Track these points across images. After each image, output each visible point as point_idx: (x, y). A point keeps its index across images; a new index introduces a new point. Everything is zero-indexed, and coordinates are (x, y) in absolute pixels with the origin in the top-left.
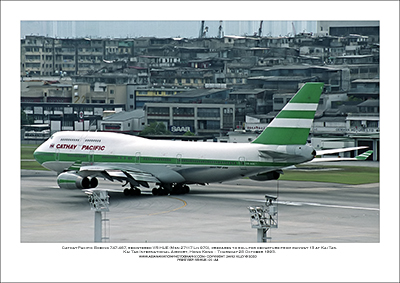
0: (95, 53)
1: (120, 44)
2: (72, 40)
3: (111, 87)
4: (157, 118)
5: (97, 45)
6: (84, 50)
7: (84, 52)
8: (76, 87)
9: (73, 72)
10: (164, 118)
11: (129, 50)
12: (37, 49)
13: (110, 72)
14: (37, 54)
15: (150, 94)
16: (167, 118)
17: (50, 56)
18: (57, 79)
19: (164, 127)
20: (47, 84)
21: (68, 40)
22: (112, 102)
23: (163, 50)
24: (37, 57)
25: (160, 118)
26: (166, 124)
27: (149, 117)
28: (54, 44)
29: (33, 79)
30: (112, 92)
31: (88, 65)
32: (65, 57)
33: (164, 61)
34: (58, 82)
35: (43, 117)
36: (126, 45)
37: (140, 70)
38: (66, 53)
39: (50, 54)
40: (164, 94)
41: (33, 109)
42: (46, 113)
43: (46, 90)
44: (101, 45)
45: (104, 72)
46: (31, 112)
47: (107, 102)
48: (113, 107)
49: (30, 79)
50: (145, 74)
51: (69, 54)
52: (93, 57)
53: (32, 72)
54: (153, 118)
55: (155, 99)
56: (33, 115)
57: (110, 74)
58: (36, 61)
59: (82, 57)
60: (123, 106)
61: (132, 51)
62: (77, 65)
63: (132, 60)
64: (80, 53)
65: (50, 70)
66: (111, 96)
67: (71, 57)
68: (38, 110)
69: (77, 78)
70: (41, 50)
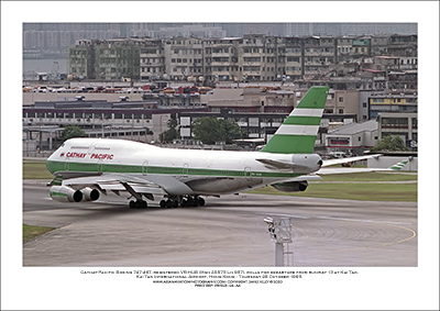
0: (324, 54)
1: (355, 43)
2: (298, 39)
3: (341, 94)
4: (393, 130)
5: (327, 44)
6: (312, 50)
7: (312, 53)
8: (298, 94)
9: (298, 77)
10: (401, 130)
11: (366, 50)
12: (256, 49)
13: (341, 75)
14: (257, 55)
15: (387, 102)
16: (406, 131)
17: (272, 58)
18: (279, 85)
19: (400, 142)
20: (265, 91)
21: (293, 38)
22: (341, 111)
23: (404, 49)
24: (256, 59)
25: (397, 130)
26: (403, 138)
27: (383, 130)
28: (276, 43)
29: (250, 85)
30: (341, 99)
31: (316, 68)
32: (290, 59)
33: (405, 62)
34: (279, 88)
35: (258, 130)
36: (362, 43)
37: (376, 74)
38: (290, 53)
39: (272, 55)
40: (404, 102)
41: (247, 121)
42: (263, 125)
43: (263, 98)
44: (332, 44)
45: (332, 76)
46: (246, 124)
47: (336, 112)
48: (342, 118)
49: (246, 85)
50: (383, 78)
51: (294, 55)
52: (323, 59)
53: (250, 77)
54: (388, 130)
55: (393, 108)
56: (248, 127)
57: (340, 79)
58: (254, 64)
59: (310, 58)
60: (354, 117)
61: (369, 50)
62: (303, 69)
63: (366, 61)
64: (307, 54)
65: (271, 74)
66: (340, 104)
67: (296, 59)
68: (254, 122)
69: (300, 83)
70: (261, 50)
